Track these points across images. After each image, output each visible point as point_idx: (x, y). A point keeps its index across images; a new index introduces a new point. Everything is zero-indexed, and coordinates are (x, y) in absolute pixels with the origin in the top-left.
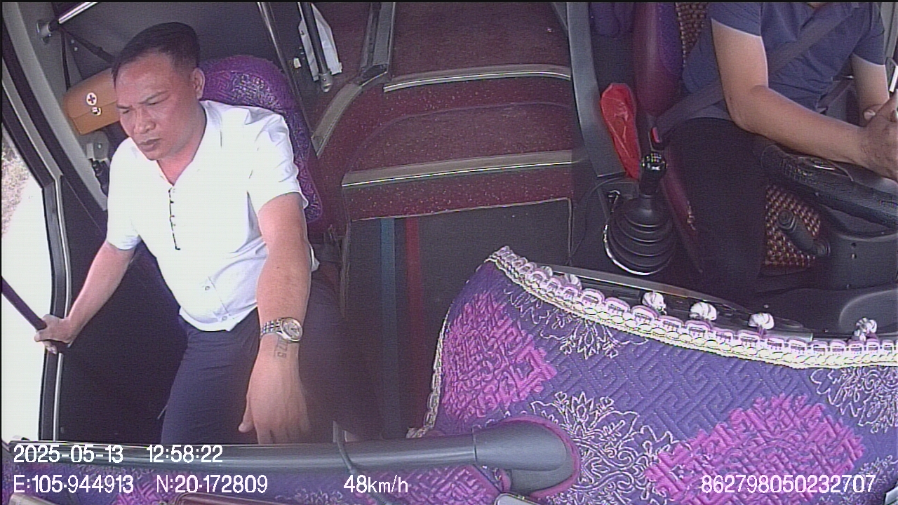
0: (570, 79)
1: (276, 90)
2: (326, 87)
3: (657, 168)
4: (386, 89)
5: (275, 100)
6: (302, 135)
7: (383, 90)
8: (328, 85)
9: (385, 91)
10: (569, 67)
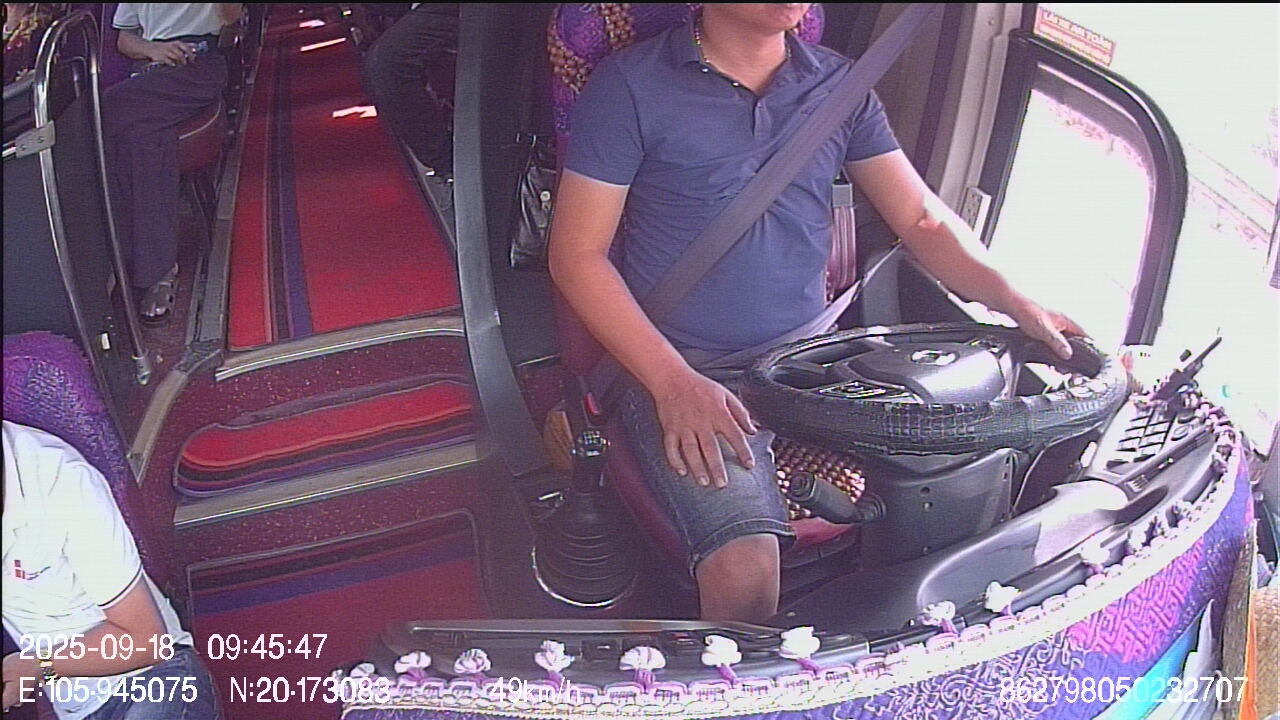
0: (463, 335)
1: (79, 386)
2: (143, 378)
3: (596, 453)
4: (220, 376)
5: (79, 400)
6: (115, 452)
7: (215, 378)
8: (146, 373)
9: (218, 380)
10: (460, 316)
